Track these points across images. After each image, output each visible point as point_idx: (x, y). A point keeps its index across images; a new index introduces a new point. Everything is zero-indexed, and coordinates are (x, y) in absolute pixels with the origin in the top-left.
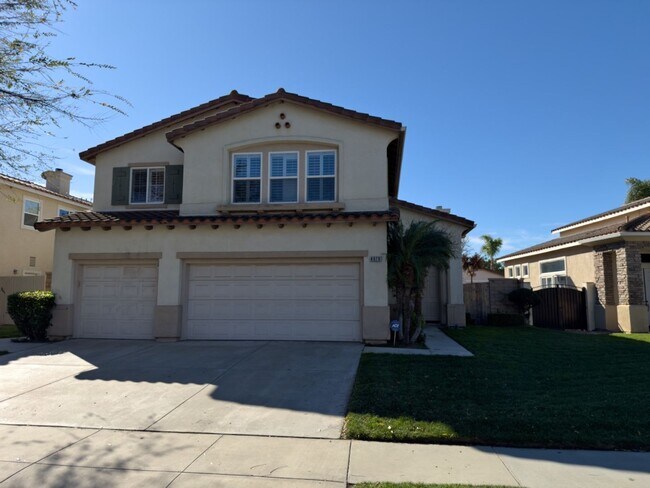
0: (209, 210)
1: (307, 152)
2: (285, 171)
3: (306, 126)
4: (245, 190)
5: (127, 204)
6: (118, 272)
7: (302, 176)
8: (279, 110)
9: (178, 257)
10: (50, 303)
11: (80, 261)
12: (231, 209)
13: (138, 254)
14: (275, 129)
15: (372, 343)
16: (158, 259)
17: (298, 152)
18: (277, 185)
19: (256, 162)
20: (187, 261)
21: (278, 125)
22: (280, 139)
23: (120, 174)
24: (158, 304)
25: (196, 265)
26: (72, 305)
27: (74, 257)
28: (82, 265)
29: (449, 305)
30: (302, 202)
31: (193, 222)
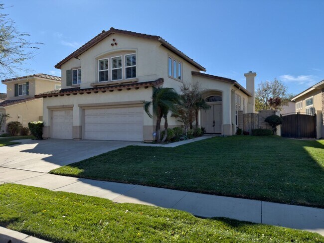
1: (125, 55)
2: (118, 65)
3: (124, 43)
4: (103, 76)
5: (71, 85)
7: (123, 67)
9: (79, 106)
10: (41, 125)
11: (51, 109)
12: (98, 84)
14: (111, 46)
15: (146, 142)
16: (72, 107)
17: (121, 56)
18: (115, 72)
20: (83, 108)
21: (112, 45)
22: (114, 51)
23: (69, 72)
24: (74, 125)
25: (88, 109)
26: (49, 126)
27: (49, 108)
28: (53, 111)
29: (222, 125)
31: (88, 91)
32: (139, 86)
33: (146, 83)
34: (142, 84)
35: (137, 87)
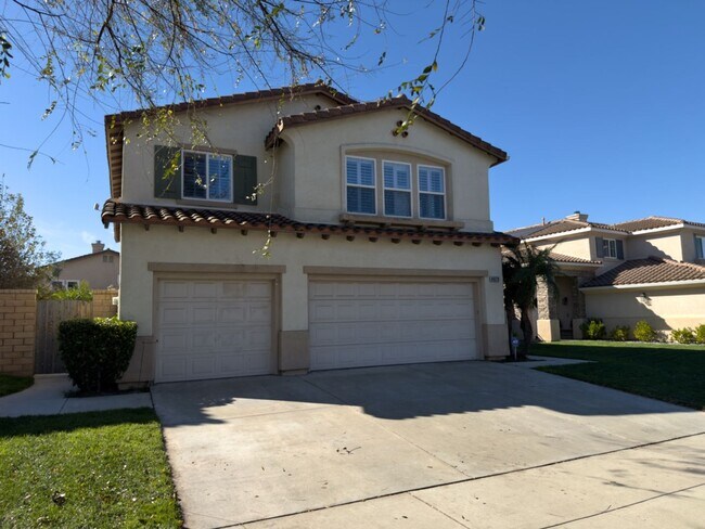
0: (329, 218)
1: (418, 165)
2: (395, 182)
3: (423, 139)
4: (359, 198)
6: (214, 289)
7: (415, 190)
8: (395, 116)
13: (256, 267)
16: (279, 274)
17: (411, 165)
18: (390, 198)
19: (367, 169)
21: (395, 133)
30: (416, 218)
31: (324, 231)
32: (464, 239)
33: (478, 235)
34: (470, 235)
35: (461, 240)
